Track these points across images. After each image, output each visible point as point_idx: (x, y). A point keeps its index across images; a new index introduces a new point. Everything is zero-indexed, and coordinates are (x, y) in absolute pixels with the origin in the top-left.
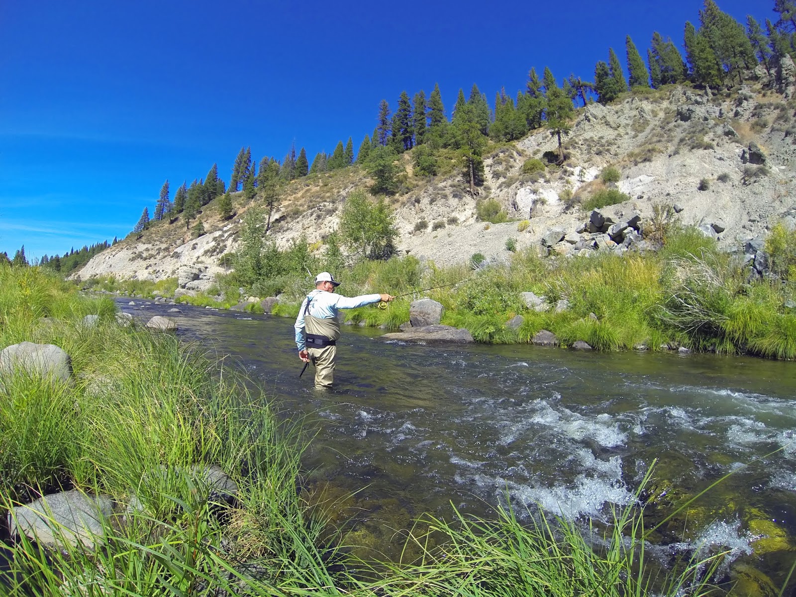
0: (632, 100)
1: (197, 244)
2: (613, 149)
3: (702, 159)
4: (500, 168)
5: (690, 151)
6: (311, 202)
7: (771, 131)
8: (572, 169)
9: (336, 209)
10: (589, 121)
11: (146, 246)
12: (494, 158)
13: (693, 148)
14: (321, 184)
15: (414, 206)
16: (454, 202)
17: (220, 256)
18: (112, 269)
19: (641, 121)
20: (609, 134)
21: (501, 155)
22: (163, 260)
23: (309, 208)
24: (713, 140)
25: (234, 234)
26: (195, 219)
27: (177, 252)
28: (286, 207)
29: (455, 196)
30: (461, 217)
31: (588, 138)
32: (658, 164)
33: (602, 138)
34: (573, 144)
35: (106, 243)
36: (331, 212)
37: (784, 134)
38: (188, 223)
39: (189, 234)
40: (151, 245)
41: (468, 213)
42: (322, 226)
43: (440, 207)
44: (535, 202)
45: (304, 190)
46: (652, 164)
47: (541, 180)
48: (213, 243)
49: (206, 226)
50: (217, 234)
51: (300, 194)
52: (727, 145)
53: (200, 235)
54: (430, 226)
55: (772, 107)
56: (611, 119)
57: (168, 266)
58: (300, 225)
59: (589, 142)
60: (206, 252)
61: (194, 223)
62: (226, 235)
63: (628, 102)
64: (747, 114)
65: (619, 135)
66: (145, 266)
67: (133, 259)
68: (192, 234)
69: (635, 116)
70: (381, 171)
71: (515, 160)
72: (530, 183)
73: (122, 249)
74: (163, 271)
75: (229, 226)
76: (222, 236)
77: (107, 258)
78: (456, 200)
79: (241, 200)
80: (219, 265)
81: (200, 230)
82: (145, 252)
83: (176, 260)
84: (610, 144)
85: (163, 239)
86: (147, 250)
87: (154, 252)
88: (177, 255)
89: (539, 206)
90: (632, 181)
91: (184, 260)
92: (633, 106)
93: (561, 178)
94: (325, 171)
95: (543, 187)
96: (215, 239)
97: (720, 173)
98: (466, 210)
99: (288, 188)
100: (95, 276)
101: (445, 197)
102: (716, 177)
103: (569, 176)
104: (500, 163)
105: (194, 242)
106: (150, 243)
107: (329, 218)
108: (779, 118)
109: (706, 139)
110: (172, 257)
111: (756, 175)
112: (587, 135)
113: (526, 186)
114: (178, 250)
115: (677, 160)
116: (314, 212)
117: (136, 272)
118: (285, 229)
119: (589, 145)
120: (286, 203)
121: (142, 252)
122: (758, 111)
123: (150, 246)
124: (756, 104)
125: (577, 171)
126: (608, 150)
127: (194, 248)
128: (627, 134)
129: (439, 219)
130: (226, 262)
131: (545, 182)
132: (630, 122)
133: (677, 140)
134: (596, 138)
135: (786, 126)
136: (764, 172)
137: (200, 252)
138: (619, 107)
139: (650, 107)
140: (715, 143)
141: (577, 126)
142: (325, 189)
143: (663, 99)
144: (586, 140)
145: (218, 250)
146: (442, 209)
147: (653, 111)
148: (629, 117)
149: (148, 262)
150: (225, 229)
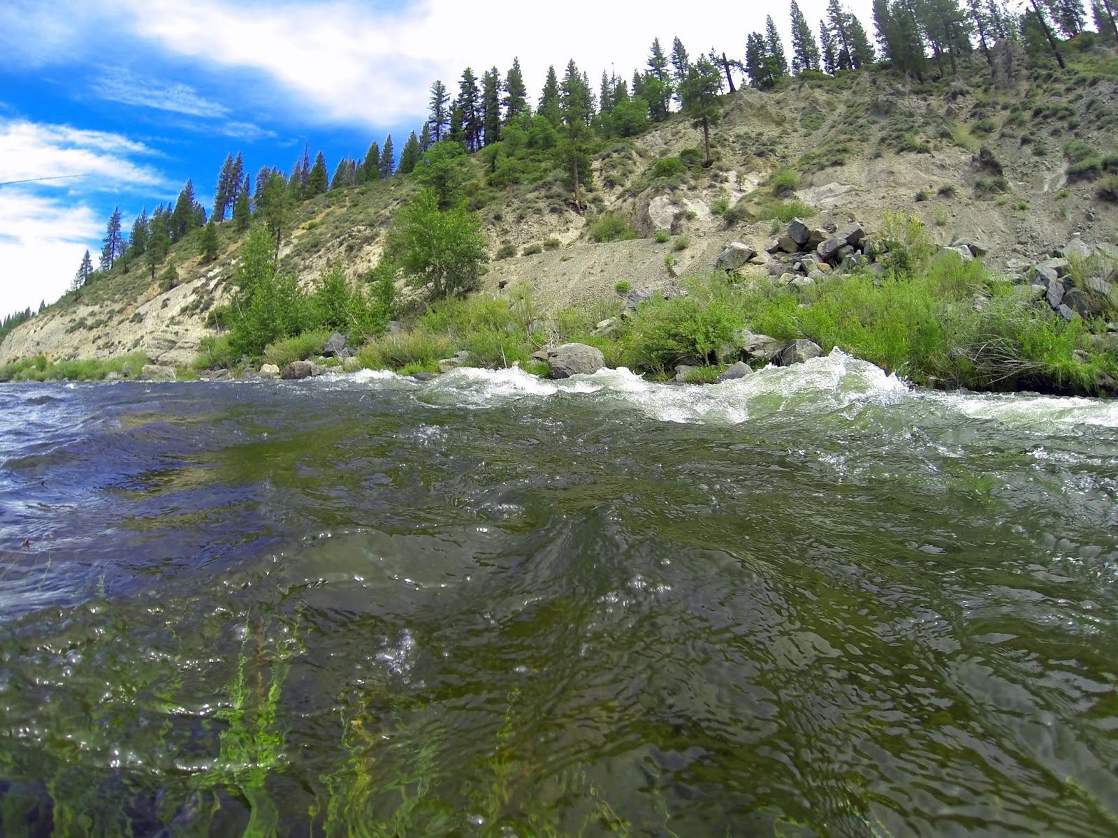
0: (800, 87)
1: (168, 299)
2: (779, 149)
3: (917, 165)
4: (615, 173)
5: (898, 153)
6: (337, 228)
7: (1001, 138)
8: (725, 174)
9: (377, 235)
10: (741, 110)
11: (91, 309)
12: (603, 159)
13: (902, 150)
14: (348, 204)
15: (494, 225)
16: (553, 219)
17: (206, 314)
18: (41, 348)
19: (814, 115)
20: (771, 131)
21: (615, 155)
22: (120, 327)
23: (334, 236)
24: (928, 142)
25: (224, 280)
26: (162, 263)
27: (139, 314)
28: (299, 238)
29: (553, 211)
30: (565, 239)
31: (742, 133)
32: (854, 170)
33: (760, 134)
34: (723, 142)
35: (28, 311)
36: (369, 240)
37: (1019, 141)
38: (153, 271)
39: (156, 286)
40: (98, 306)
41: (573, 234)
42: (358, 261)
43: (532, 226)
44: (677, 217)
45: (323, 214)
46: (845, 168)
47: (684, 187)
48: (194, 297)
49: (181, 272)
50: (198, 283)
51: (318, 220)
52: (947, 150)
53: (172, 287)
54: (520, 254)
55: (999, 107)
56: (773, 110)
57: (126, 335)
58: (324, 261)
59: (743, 140)
60: (184, 311)
61: (162, 271)
62: (212, 284)
63: (794, 89)
64: (964, 114)
65: (785, 132)
66: (91, 338)
67: (72, 330)
68: (160, 286)
69: (804, 108)
70: (441, 178)
71: (635, 163)
72: (667, 190)
73: (53, 316)
74: (119, 342)
75: (217, 271)
76: (206, 284)
77: (32, 331)
78: (555, 216)
79: (230, 232)
80: (206, 327)
81: (172, 278)
82: (89, 318)
83: (138, 325)
84: (774, 143)
85: (117, 297)
86: (92, 314)
87: (104, 317)
88: (139, 318)
89: (683, 221)
90: (817, 190)
91: (149, 323)
92: (802, 94)
93: (711, 186)
94: (353, 186)
95: (685, 196)
96: (195, 291)
97: (941, 186)
98: (571, 230)
99: (298, 211)
100: (15, 360)
101: (538, 211)
102: (936, 189)
103: (721, 182)
104: (614, 167)
105: (165, 296)
106: (96, 304)
107: (367, 248)
108: (1011, 121)
109: (918, 140)
110: (132, 322)
111: (991, 189)
112: (741, 130)
113: (662, 195)
114: (142, 310)
115: (881, 165)
116: (344, 239)
117: (77, 348)
118: (301, 267)
119: (743, 144)
120: (298, 233)
121: (85, 319)
122: (978, 110)
123: (96, 308)
124: (976, 101)
125: (732, 176)
126: (771, 151)
127: (165, 305)
128: (795, 131)
129: (534, 243)
130: (217, 321)
131: (689, 189)
132: (799, 116)
133: (874, 140)
134: (753, 135)
135: (1022, 133)
136: (1002, 186)
137: (174, 310)
138: (780, 96)
139: (824, 98)
140: (931, 145)
141: (725, 117)
142: (354, 210)
143: (842, 88)
144: (738, 136)
145: (202, 306)
146: (535, 229)
147: (829, 103)
148: (796, 109)
149: (95, 332)
150: (211, 274)
